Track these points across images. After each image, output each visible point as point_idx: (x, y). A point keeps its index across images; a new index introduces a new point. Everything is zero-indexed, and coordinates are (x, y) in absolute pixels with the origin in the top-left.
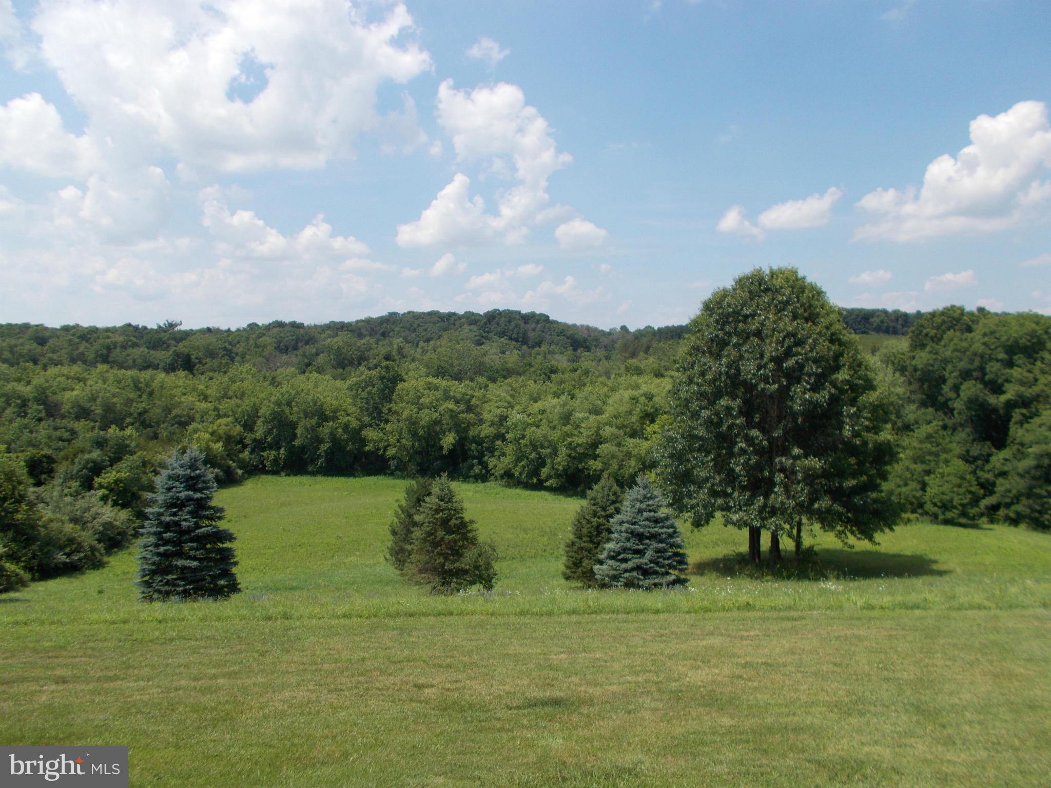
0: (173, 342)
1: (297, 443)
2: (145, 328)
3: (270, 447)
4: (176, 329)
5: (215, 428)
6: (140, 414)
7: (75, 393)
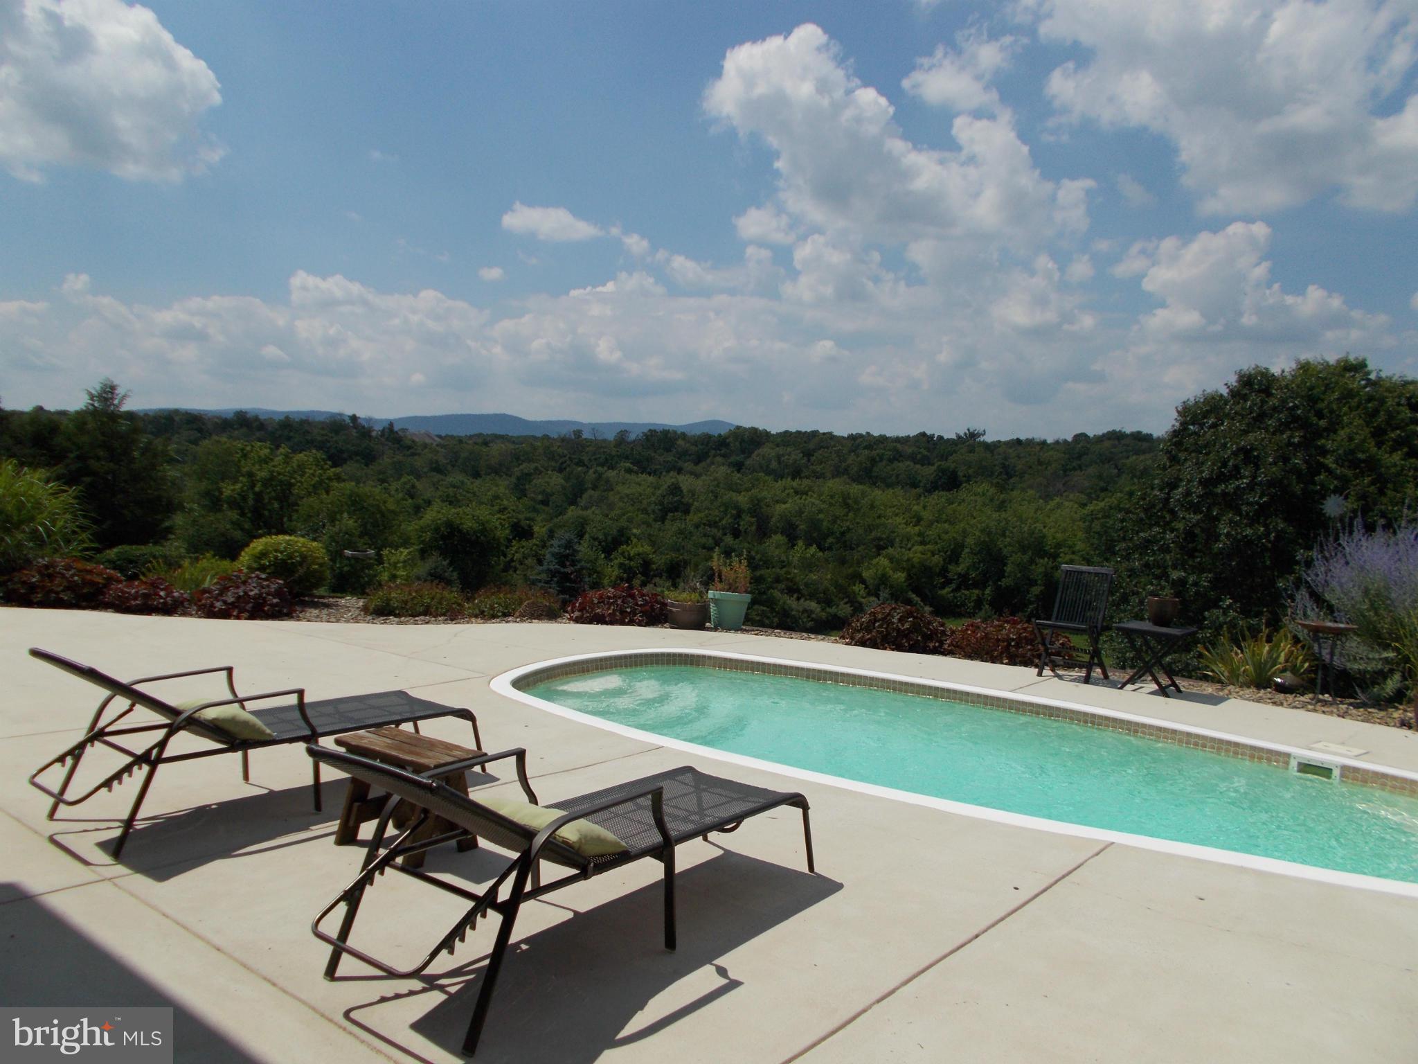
1: (1004, 582)
2: (940, 438)
3: (976, 585)
4: (978, 440)
5: (911, 555)
6: (843, 534)
7: (787, 506)
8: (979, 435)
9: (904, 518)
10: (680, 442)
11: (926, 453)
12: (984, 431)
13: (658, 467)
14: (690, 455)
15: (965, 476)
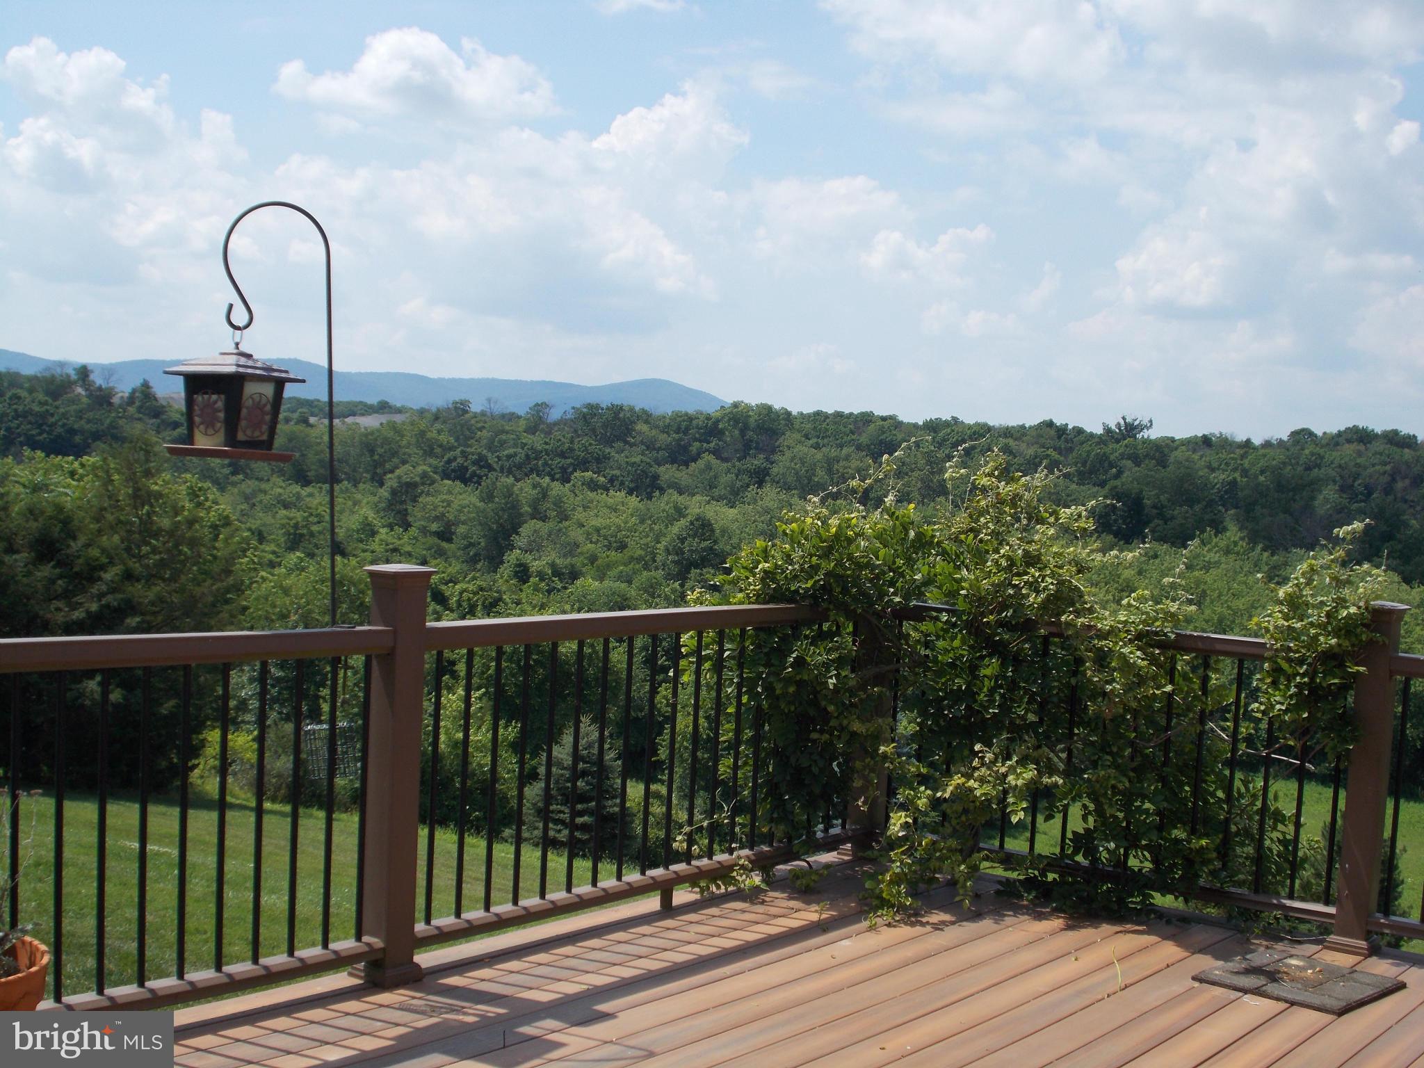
0: (1129, 463)
2: (1079, 431)
4: (1139, 436)
8: (1141, 428)
9: (1107, 592)
10: (641, 427)
11: (1057, 456)
12: (1151, 421)
13: (617, 472)
14: (660, 449)
15: (1155, 507)
